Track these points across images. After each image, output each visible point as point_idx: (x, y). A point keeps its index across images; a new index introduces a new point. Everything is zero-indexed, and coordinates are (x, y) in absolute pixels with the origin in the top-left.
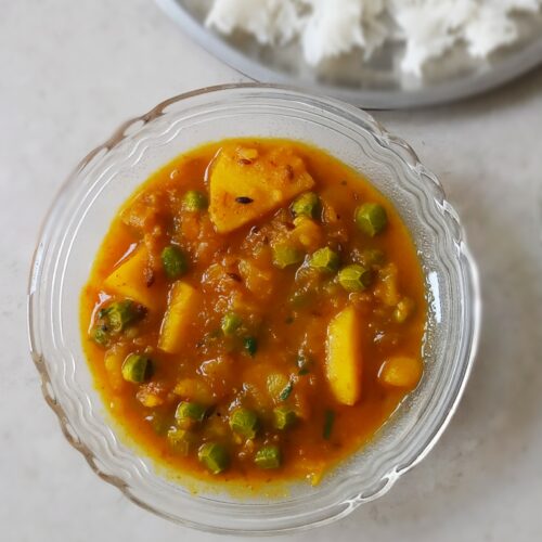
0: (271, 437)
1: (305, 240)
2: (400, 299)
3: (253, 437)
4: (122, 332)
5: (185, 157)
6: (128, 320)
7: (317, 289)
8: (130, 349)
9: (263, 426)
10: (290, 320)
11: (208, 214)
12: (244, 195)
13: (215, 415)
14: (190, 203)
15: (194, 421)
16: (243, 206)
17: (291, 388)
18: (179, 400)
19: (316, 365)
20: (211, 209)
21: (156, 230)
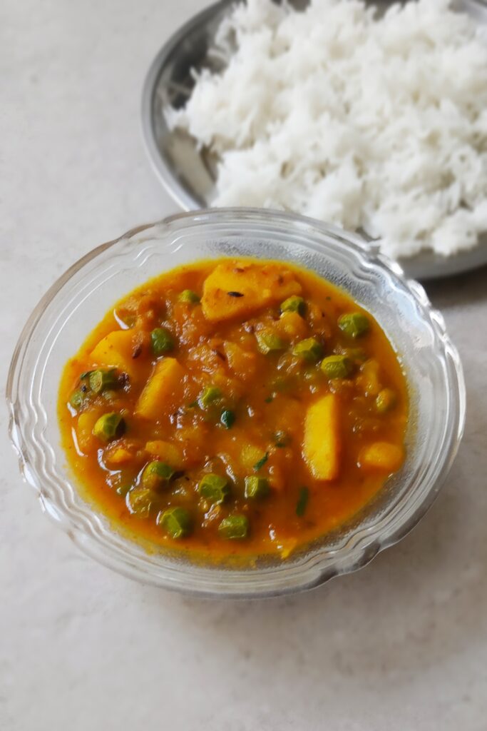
0: (240, 505)
1: (289, 329)
2: (381, 389)
3: (221, 501)
4: (100, 393)
5: (184, 269)
6: (108, 381)
7: (298, 374)
8: (106, 409)
9: (232, 494)
10: (269, 400)
11: (200, 304)
12: (235, 290)
13: (183, 479)
14: (184, 297)
15: (160, 478)
16: (234, 298)
17: (266, 459)
18: (148, 459)
19: (293, 442)
20: (203, 301)
21: (150, 314)
